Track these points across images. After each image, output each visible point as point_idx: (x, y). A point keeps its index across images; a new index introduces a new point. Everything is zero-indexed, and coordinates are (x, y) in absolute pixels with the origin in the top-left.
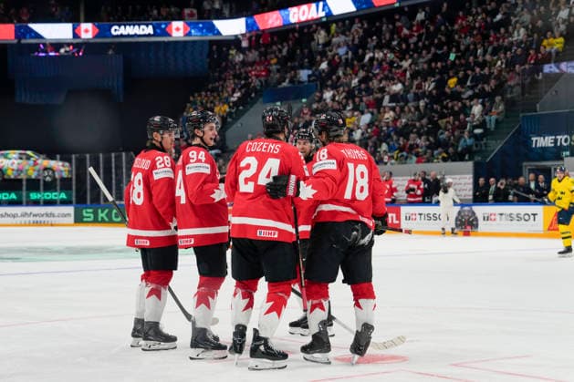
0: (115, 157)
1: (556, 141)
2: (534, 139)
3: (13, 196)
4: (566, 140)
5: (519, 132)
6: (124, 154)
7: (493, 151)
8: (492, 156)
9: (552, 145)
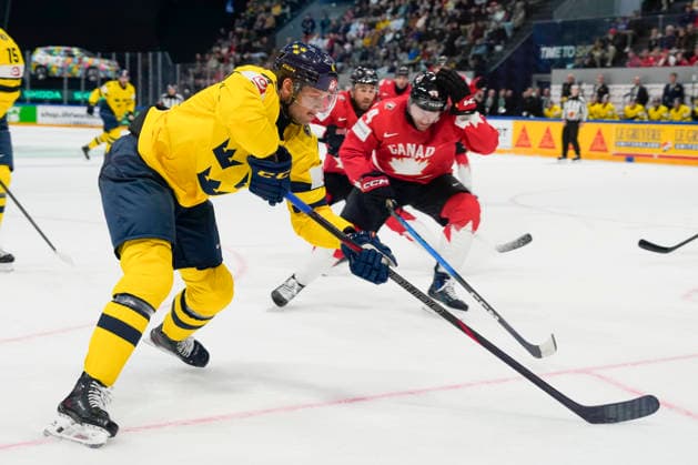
0: (131, 58)
1: (562, 51)
2: (543, 49)
3: (57, 95)
4: (571, 51)
5: (529, 41)
6: (139, 55)
7: (498, 61)
8: (497, 65)
9: (558, 56)
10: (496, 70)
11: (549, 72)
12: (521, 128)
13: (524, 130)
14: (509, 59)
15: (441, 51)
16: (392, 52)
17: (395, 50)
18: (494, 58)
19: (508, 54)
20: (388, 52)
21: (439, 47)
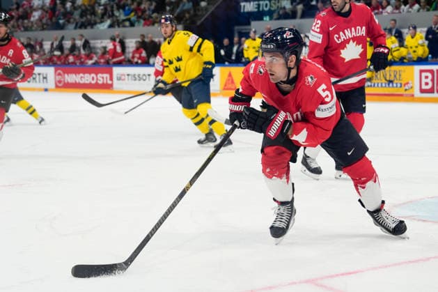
1: (259, 5)
2: (242, 4)
4: (266, 5)
7: (204, 15)
8: (203, 19)
9: (256, 10)
10: (202, 24)
11: (249, 24)
12: (227, 73)
13: (230, 75)
14: (212, 13)
15: (153, 7)
16: (109, 9)
17: (112, 7)
18: (200, 13)
19: (212, 9)
20: (105, 9)
21: (151, 5)
